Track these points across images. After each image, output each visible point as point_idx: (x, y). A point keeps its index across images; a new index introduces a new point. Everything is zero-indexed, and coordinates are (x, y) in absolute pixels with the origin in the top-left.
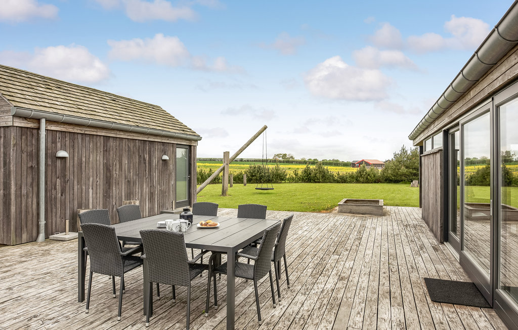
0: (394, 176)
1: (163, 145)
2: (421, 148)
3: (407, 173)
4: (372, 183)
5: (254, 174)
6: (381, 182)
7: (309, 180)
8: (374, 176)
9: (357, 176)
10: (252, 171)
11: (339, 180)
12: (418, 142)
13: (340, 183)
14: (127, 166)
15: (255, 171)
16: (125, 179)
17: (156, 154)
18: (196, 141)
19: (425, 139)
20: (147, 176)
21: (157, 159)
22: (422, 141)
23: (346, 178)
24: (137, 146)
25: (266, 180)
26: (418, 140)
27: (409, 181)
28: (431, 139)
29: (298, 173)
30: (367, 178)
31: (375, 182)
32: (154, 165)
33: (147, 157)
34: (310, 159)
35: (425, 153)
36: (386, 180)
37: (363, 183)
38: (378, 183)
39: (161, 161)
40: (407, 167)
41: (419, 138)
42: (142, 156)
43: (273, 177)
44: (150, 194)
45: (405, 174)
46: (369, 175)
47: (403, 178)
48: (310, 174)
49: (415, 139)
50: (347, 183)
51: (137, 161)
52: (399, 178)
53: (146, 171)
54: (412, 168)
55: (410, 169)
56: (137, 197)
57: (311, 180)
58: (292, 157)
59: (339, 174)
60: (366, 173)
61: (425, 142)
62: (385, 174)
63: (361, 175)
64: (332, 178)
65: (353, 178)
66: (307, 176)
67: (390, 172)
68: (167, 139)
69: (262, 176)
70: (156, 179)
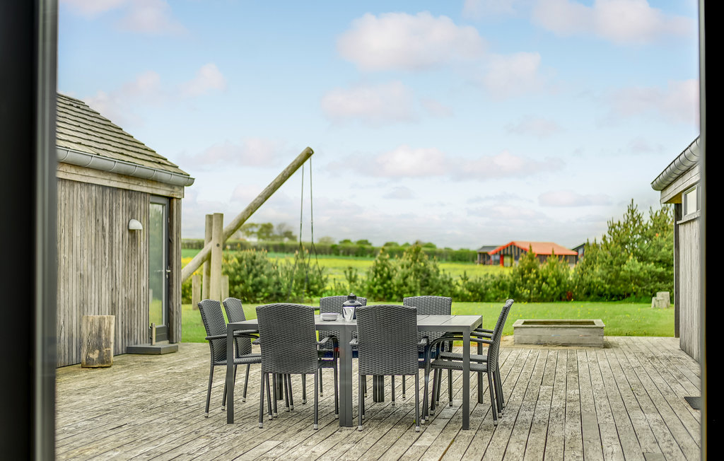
0: (610, 282)
1: (130, 197)
2: (678, 207)
3: (642, 274)
4: (552, 301)
5: (238, 278)
6: (576, 299)
7: (385, 295)
8: (559, 283)
9: (514, 285)
10: (232, 270)
11: (466, 292)
12: (671, 196)
13: (469, 301)
14: (79, 242)
15: (240, 269)
16: (77, 271)
17: (121, 217)
18: (181, 186)
19: (685, 190)
20: (107, 267)
21: (121, 229)
22: (679, 195)
23: (486, 289)
24: (94, 199)
25: (271, 295)
26: (672, 191)
27: (646, 295)
28: (695, 191)
29: (356, 276)
30: (539, 288)
31: (560, 299)
32: (117, 241)
33: (107, 221)
34: (346, 241)
35: (685, 219)
36: (588, 294)
37: (529, 301)
38: (568, 300)
39: (127, 234)
40: (642, 259)
41: (673, 186)
42: (100, 221)
43: (289, 287)
44: (110, 305)
45: (639, 278)
46: (544, 279)
47: (633, 287)
48: (389, 277)
49: (665, 188)
50: (489, 301)
51: (93, 232)
52: (621, 288)
53: (105, 254)
54: (655, 262)
55: (649, 262)
56: (93, 311)
57: (391, 295)
58: (288, 234)
59: (465, 278)
60: (537, 273)
61: (686, 195)
62: (585, 276)
63: (525, 281)
64: (447, 287)
65: (503, 288)
66: (382, 284)
67: (598, 270)
68: (136, 182)
69: (261, 283)
70: (120, 273)
